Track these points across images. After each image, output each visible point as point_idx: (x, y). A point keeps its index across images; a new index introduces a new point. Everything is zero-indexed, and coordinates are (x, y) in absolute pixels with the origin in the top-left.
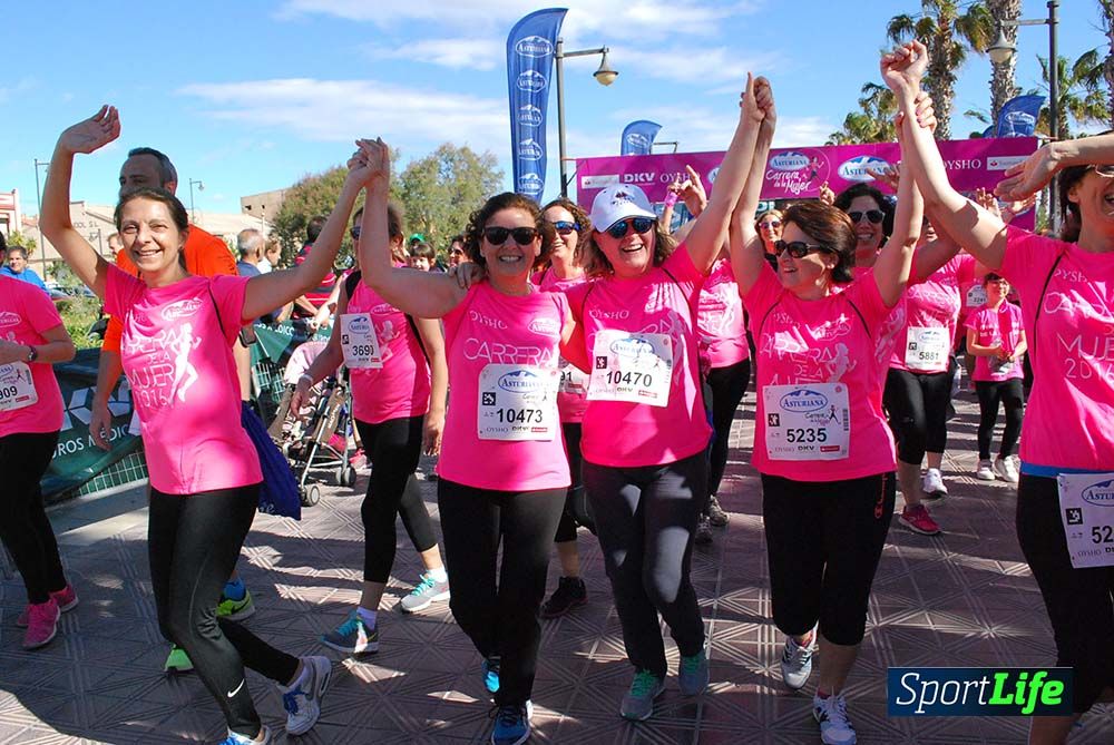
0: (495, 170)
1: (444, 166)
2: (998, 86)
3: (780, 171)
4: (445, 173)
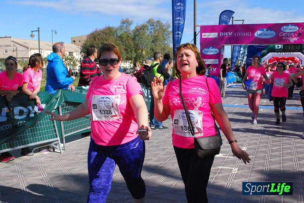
1: (150, 27)
3: (285, 33)
4: (150, 30)
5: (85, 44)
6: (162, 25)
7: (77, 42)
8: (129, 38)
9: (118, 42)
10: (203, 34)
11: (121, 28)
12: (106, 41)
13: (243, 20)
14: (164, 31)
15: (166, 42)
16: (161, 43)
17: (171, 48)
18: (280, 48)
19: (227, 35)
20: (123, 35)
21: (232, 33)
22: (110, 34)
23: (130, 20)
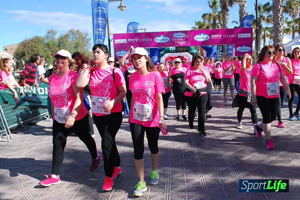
0: (88, 38)
1: (71, 36)
2: (241, 12)
3: (176, 38)
4: (72, 39)
5: (17, 52)
6: (81, 34)
7: (9, 50)
8: (54, 45)
9: (45, 48)
10: (116, 40)
11: (47, 37)
12: (35, 48)
13: (145, 29)
14: (83, 39)
15: (86, 48)
16: (82, 49)
17: (90, 52)
18: (173, 49)
19: (134, 41)
20: (50, 43)
21: (137, 39)
22: (39, 42)
23: (55, 30)
